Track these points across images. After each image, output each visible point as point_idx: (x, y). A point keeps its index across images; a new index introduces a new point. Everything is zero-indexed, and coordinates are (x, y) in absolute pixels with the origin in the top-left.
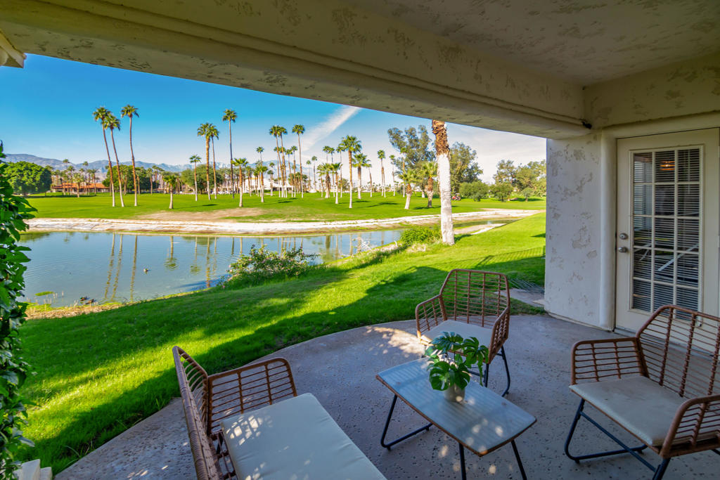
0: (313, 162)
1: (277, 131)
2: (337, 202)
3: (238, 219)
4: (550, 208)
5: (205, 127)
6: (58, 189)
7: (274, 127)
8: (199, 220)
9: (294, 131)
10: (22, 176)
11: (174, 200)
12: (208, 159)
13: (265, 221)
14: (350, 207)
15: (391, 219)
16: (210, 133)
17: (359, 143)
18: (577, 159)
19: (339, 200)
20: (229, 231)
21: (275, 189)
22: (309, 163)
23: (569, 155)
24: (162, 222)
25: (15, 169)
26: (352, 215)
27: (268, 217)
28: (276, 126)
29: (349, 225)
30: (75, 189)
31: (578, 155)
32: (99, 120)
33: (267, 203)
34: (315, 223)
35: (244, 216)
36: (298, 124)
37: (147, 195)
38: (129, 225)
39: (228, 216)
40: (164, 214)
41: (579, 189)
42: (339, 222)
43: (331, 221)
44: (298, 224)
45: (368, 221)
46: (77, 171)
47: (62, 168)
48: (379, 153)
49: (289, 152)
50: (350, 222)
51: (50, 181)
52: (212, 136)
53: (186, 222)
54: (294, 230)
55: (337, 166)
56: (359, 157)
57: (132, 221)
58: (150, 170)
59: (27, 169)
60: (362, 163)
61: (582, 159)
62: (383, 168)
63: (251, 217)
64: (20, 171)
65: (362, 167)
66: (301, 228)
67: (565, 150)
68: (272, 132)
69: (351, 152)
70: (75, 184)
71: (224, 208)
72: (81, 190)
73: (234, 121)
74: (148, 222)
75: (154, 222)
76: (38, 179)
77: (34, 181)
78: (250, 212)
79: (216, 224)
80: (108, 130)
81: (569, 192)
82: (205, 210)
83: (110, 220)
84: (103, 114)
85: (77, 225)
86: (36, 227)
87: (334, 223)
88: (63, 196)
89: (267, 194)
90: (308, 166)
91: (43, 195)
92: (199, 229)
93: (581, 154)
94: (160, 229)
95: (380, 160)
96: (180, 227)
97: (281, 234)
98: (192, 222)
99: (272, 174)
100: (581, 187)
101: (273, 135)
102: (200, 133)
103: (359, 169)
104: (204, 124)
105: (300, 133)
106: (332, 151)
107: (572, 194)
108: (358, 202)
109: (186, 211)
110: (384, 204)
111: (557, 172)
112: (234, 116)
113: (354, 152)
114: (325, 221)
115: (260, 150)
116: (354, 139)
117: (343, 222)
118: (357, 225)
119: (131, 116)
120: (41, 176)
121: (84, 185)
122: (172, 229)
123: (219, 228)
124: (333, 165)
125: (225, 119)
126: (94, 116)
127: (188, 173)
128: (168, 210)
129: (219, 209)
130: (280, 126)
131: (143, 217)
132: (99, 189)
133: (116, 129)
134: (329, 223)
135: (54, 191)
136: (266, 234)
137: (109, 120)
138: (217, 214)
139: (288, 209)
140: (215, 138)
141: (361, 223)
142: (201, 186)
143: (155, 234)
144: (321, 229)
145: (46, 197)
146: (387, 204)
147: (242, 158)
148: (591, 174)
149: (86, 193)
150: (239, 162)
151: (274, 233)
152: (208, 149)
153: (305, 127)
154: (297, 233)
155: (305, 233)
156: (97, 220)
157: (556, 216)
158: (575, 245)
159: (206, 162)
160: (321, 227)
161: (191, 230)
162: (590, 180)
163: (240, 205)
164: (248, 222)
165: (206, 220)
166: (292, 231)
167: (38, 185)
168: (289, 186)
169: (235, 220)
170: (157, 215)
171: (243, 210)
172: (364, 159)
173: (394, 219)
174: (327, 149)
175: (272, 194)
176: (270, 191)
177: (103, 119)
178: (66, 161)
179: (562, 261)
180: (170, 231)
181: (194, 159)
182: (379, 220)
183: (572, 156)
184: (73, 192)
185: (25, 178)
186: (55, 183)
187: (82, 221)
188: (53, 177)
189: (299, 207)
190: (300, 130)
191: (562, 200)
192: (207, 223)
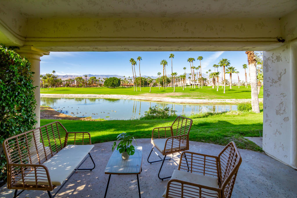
0: (209, 72)
1: (191, 60)
2: (217, 90)
3: (172, 97)
4: (265, 91)
5: (163, 61)
6: (122, 85)
7: (189, 59)
8: (158, 97)
9: (198, 59)
10: (114, 81)
11: (151, 89)
12: (164, 74)
13: (182, 98)
14: (224, 93)
15: (246, 99)
16: (165, 63)
17: (229, 62)
18: (278, 61)
19: (218, 90)
20: (167, 101)
21: (191, 85)
22: (207, 72)
23: (274, 60)
24: (146, 97)
25: (112, 80)
26: (224, 97)
27: (183, 96)
28: (190, 58)
29: (221, 101)
30: (126, 85)
31: (278, 59)
32: (131, 62)
33: (185, 91)
34: (204, 100)
35: (175, 95)
36: (200, 56)
37: (146, 87)
38: (137, 97)
39: (169, 95)
40: (147, 94)
41: (280, 79)
42: (216, 100)
43: (211, 99)
44: (196, 100)
45: (232, 100)
46: (127, 80)
47: (123, 79)
48: (243, 65)
49: (197, 69)
50: (221, 100)
51: (120, 83)
52: (165, 64)
53: (154, 97)
54: (193, 102)
55: (218, 74)
56: (230, 68)
57: (138, 96)
58: (147, 79)
59: (115, 79)
60: (232, 71)
61: (281, 61)
62: (246, 73)
63: (177, 96)
64: (113, 80)
65: (232, 73)
66: (197, 101)
67: (272, 57)
68: (188, 61)
69: (224, 66)
70: (126, 84)
71: (168, 92)
72: (128, 86)
73: (173, 58)
74: (142, 97)
75: (144, 97)
76: (117, 82)
77: (116, 83)
78: (178, 94)
79: (164, 98)
80: (133, 65)
81: (274, 81)
82: (162, 93)
83: (132, 96)
84: (132, 60)
85: (123, 97)
86: (114, 97)
87: (212, 100)
88: (123, 88)
89: (188, 87)
90: (206, 74)
91: (118, 87)
92: (157, 100)
93: (280, 58)
94: (145, 99)
95: (244, 69)
96: (152, 99)
97: (187, 104)
98: (156, 97)
99: (190, 78)
100: (280, 78)
101: (189, 62)
102: (161, 64)
103: (231, 74)
104: (163, 60)
105: (201, 60)
106: (217, 66)
107: (276, 82)
108: (230, 90)
109: (155, 93)
110: (244, 91)
111: (268, 69)
112: (173, 56)
113: (226, 66)
114: (209, 99)
115: (185, 68)
116: (226, 60)
117: (218, 100)
118: (225, 101)
119: (140, 60)
120: (118, 82)
121: (128, 84)
122: (149, 99)
123: (164, 100)
124: (216, 73)
125: (170, 57)
126: (130, 61)
127: (158, 79)
128: (149, 92)
129: (166, 93)
130: (192, 58)
131: (141, 95)
132: (133, 85)
133: (135, 65)
134: (210, 100)
135: (121, 86)
136: (181, 103)
137: (134, 62)
138: (165, 94)
139: (193, 93)
140: (166, 65)
141: (228, 101)
142: (162, 84)
143: (144, 101)
144: (206, 102)
145: (119, 88)
146: (247, 91)
147: (175, 72)
148: (285, 70)
149: (129, 87)
150: (174, 74)
151: (184, 103)
152: (164, 70)
153: (203, 57)
154: (194, 104)
155: (198, 104)
156: (128, 95)
157: (268, 95)
158: (277, 113)
159: (163, 75)
160: (206, 101)
161: (154, 100)
162: (285, 73)
163: (174, 91)
164: (175, 98)
165: (161, 97)
166: (192, 103)
167: (117, 84)
168: (198, 83)
169: (171, 97)
170: (145, 94)
171: (175, 93)
172: (233, 69)
173: (248, 99)
174: (215, 66)
175: (190, 87)
176: (189, 86)
177: (132, 62)
178: (124, 76)
179: (271, 122)
180: (148, 100)
181: (159, 74)
182: (238, 100)
183: (275, 60)
184: (126, 87)
185: (114, 82)
186: (121, 84)
187: (125, 96)
188: (121, 82)
189: (199, 92)
190: (201, 58)
191: (271, 86)
192: (160, 98)
